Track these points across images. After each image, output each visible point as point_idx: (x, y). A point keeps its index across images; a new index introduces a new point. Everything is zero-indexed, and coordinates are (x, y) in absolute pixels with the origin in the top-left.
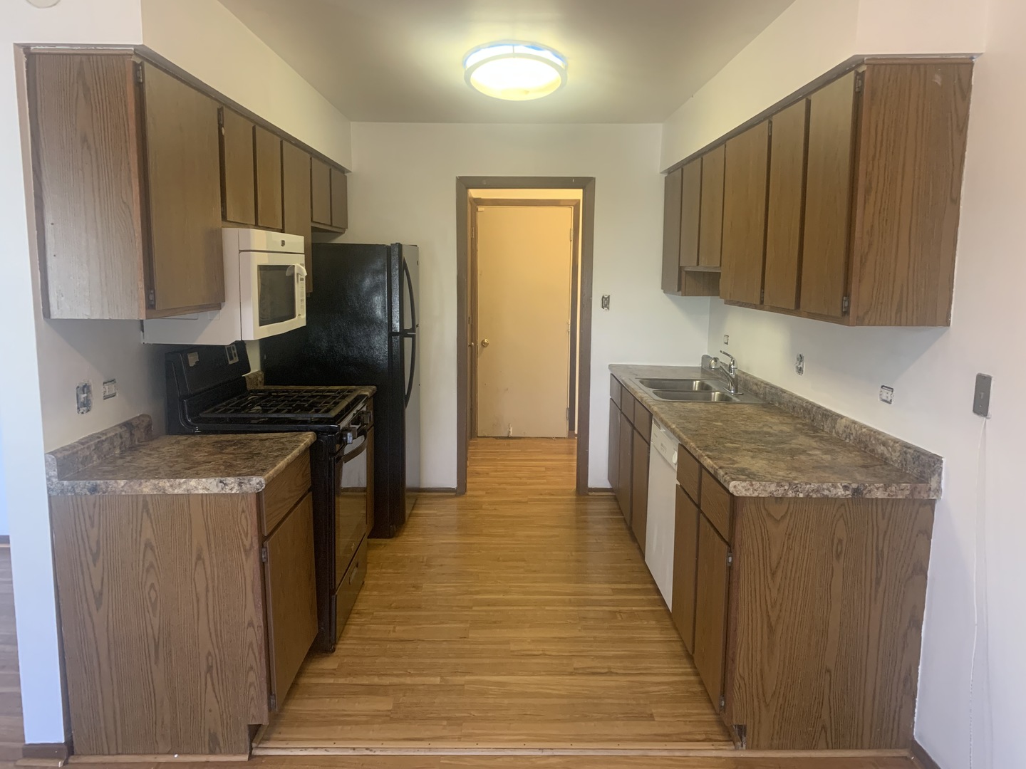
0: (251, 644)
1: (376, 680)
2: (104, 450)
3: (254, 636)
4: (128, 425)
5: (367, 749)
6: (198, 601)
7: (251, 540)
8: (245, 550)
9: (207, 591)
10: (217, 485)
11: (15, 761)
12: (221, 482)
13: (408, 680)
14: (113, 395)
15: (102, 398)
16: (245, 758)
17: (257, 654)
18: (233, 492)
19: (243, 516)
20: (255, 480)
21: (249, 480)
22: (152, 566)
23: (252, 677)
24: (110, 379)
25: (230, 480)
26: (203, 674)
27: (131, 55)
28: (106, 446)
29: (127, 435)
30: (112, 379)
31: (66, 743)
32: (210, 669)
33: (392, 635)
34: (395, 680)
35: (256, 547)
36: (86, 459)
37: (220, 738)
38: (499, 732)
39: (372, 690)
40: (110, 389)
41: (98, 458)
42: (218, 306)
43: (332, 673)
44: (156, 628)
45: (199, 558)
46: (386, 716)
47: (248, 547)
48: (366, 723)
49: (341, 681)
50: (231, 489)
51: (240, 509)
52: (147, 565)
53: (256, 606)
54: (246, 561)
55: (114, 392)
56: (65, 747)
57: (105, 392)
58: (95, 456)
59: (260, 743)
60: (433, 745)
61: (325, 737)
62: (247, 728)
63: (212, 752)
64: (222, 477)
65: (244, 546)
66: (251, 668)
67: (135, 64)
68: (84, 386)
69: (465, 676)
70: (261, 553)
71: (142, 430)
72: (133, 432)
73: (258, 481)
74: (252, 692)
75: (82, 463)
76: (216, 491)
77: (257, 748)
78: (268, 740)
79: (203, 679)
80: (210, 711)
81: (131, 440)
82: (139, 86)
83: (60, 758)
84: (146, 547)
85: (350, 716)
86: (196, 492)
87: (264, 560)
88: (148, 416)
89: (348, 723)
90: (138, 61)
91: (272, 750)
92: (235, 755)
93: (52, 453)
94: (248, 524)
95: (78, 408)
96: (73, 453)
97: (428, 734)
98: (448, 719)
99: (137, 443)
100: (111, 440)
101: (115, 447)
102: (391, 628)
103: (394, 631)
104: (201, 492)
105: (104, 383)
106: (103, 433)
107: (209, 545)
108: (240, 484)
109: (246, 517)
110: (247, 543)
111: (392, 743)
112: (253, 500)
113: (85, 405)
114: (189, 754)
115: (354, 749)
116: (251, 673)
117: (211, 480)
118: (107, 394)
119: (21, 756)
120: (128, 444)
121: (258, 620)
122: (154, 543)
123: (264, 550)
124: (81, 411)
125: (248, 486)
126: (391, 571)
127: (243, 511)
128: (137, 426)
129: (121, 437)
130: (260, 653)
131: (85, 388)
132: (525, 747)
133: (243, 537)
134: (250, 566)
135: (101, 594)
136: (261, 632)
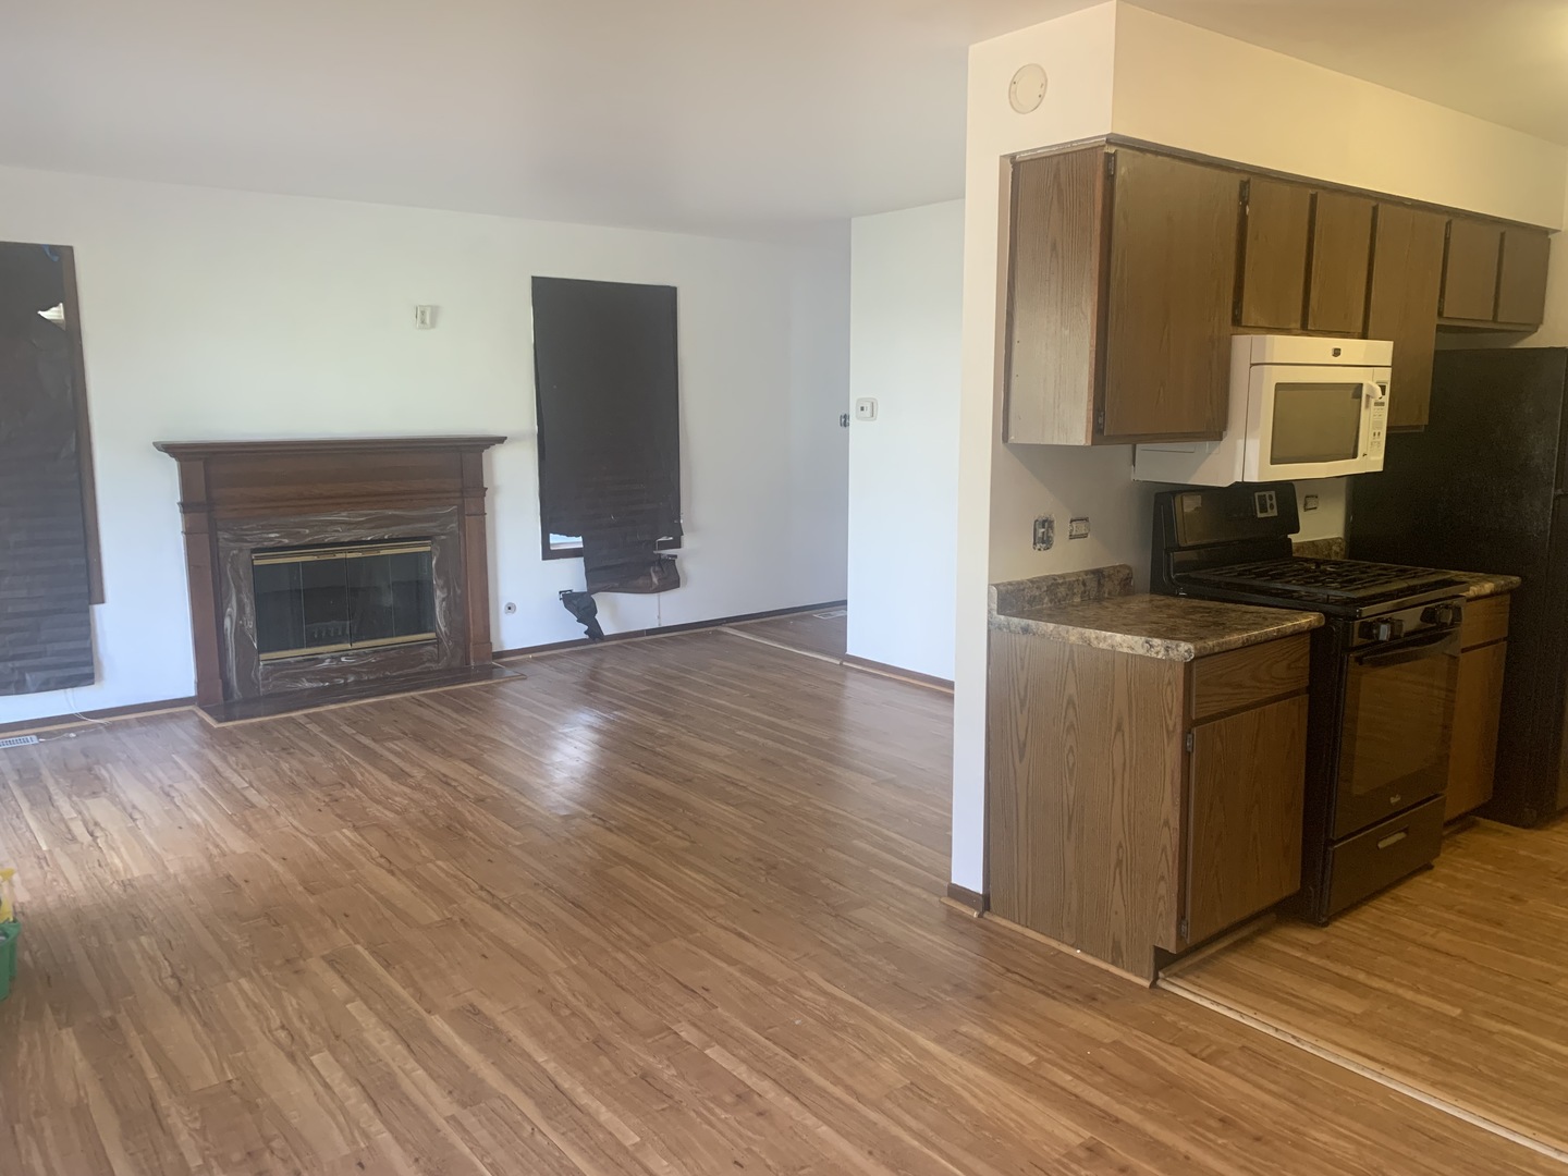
0: (1164, 849)
1: (1361, 977)
2: (1059, 594)
3: (1169, 838)
4: (1098, 574)
5: (1294, 1037)
6: (1114, 779)
7: (1175, 720)
8: (1168, 731)
9: (1124, 770)
10: (1143, 646)
11: (940, 897)
12: (1147, 642)
13: (1409, 995)
14: (1085, 536)
15: (1068, 537)
16: (1147, 984)
17: (1170, 864)
18: (1159, 657)
19: (1169, 690)
20: (1184, 647)
21: (1177, 646)
22: (1072, 725)
23: (1162, 889)
24: (1080, 516)
25: (1156, 641)
26: (1112, 866)
27: (1104, 146)
28: (1062, 591)
29: (1094, 584)
30: (1084, 517)
31: (983, 896)
32: (1119, 862)
33: (1428, 939)
34: (1390, 987)
35: (1179, 729)
36: (1032, 600)
37: (1124, 949)
38: (1506, 1105)
39: (1345, 984)
40: (1081, 528)
41: (1051, 601)
42: (1218, 436)
43: (1306, 948)
44: (1071, 797)
45: (1119, 728)
46: (1346, 1017)
47: (1171, 728)
48: (1312, 1012)
49: (1312, 959)
50: (1157, 653)
51: (1166, 680)
52: (1067, 724)
53: (1173, 803)
54: (1168, 744)
55: (1083, 532)
56: (981, 898)
57: (1072, 530)
58: (1046, 600)
59: (1169, 976)
60: (1387, 1072)
61: (1250, 1003)
62: (1153, 950)
63: (1114, 963)
64: (1149, 637)
65: (1167, 726)
66: (1162, 878)
67: (1108, 155)
68: (1044, 521)
69: (1505, 1024)
70: (1184, 740)
71: (1116, 582)
72: (1102, 581)
73: (1186, 648)
74: (1161, 907)
75: (1029, 602)
76: (1141, 651)
77: (1164, 979)
78: (1181, 977)
79: (1112, 873)
80: (1116, 913)
81: (1099, 591)
82: (1110, 177)
83: (977, 909)
84: (1068, 704)
85: (1298, 997)
86: (1121, 650)
87: (1190, 749)
88: (1129, 568)
89: (1291, 1004)
90: (1112, 150)
91: (1181, 989)
92: (1136, 975)
93: (996, 586)
94: (1174, 697)
95: (1035, 544)
96: (1019, 590)
97: (1392, 1059)
98: (1434, 1057)
99: (1106, 595)
100: (1070, 586)
101: (1074, 594)
102: (1432, 931)
103: (1433, 936)
104: (1125, 650)
105: (1072, 521)
106: (1063, 576)
107: (1130, 716)
108: (1167, 649)
109: (1172, 691)
110: (1171, 723)
111: (1331, 1045)
112: (1180, 671)
113: (1044, 540)
114: (1092, 955)
115: (1277, 1030)
116: (1162, 883)
117: (1137, 638)
118: (1074, 533)
119: (946, 894)
120: (1093, 594)
121: (1175, 822)
122: (1075, 698)
123: (1190, 736)
124: (1038, 546)
125: (1175, 652)
126: (1490, 867)
127: (1169, 683)
128: (1109, 576)
129: (1084, 584)
130: (1173, 862)
131: (1047, 523)
132: (1533, 1137)
133: (1167, 715)
134: (1172, 753)
135: (1025, 745)
136: (1176, 837)
